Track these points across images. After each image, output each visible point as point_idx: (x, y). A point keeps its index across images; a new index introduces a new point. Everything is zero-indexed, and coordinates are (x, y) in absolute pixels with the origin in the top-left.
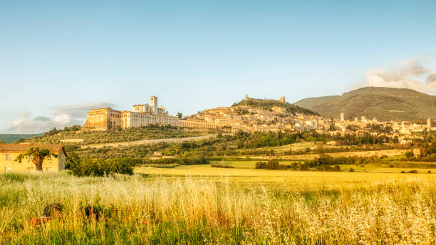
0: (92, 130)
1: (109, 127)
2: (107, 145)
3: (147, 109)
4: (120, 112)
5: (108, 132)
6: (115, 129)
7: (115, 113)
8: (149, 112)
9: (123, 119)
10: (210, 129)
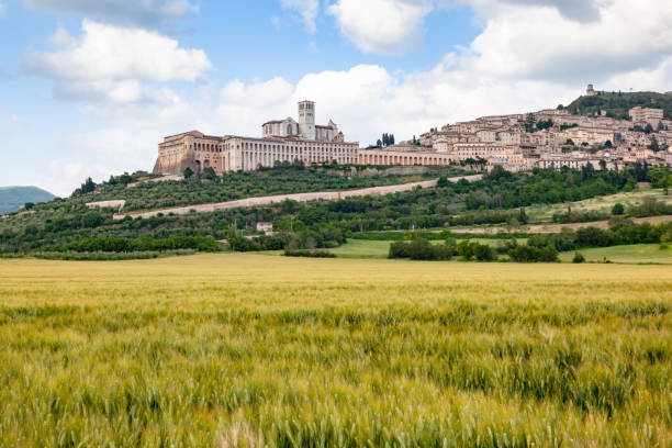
0: (156, 180)
1: (188, 173)
2: (166, 212)
3: (289, 128)
4: (219, 139)
5: (184, 183)
6: (199, 176)
7: (207, 142)
8: (293, 135)
9: (224, 153)
10: (430, 166)
